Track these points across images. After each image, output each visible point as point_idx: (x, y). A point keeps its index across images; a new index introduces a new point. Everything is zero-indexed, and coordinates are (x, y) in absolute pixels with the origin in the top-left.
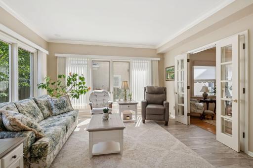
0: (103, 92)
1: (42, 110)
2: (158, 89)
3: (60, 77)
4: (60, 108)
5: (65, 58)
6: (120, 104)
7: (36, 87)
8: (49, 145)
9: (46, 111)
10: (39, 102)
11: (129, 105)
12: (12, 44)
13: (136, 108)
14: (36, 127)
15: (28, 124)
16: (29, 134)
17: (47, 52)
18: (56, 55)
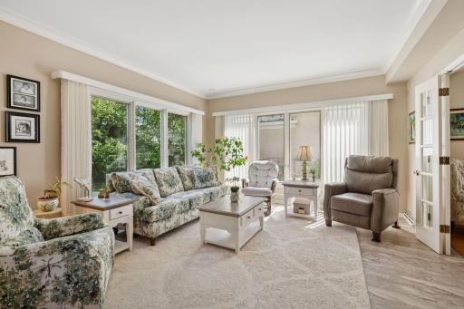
0: (268, 164)
1: (183, 180)
2: (373, 161)
3: (217, 142)
4: (202, 181)
5: (222, 117)
6: (285, 185)
7: (190, 155)
8: (155, 213)
9: (188, 183)
10: (182, 171)
11: (301, 189)
12: (163, 111)
13: (315, 195)
14: (151, 194)
15: (144, 189)
16: (142, 198)
17: (203, 113)
18: (214, 114)
